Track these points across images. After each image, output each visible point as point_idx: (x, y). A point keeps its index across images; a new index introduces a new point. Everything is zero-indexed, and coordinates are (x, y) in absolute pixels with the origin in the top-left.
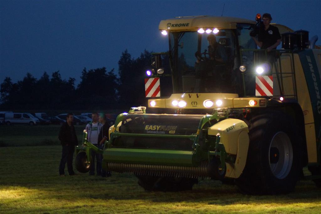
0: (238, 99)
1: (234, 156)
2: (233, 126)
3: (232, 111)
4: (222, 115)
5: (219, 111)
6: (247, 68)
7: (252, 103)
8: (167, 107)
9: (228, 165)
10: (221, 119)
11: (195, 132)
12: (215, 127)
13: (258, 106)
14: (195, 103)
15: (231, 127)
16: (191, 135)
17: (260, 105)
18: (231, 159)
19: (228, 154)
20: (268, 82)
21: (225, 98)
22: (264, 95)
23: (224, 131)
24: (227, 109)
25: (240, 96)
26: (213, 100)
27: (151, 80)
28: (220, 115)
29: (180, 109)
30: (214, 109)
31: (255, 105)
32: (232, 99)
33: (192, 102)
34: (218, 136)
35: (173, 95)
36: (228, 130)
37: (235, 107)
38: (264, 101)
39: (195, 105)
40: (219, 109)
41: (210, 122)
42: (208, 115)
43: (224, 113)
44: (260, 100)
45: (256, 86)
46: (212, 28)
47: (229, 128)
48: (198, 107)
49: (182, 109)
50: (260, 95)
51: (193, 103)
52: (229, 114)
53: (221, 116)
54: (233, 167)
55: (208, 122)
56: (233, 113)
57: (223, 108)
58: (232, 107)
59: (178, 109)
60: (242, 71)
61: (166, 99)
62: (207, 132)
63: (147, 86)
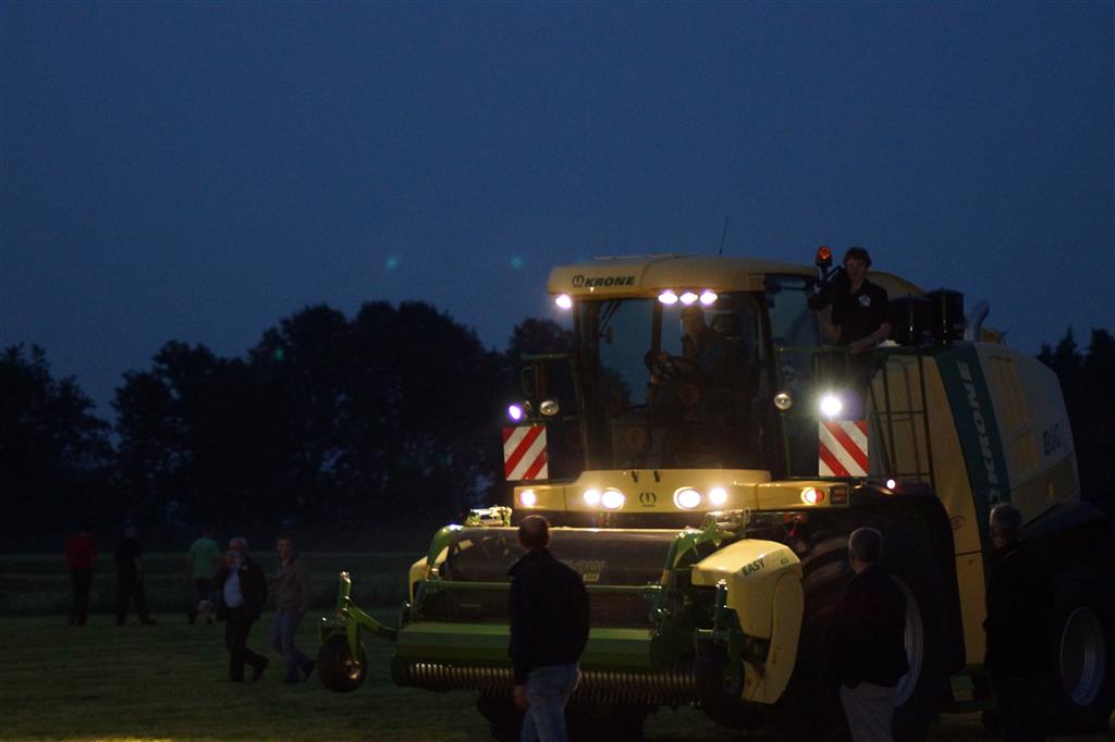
0: (768, 485)
1: (765, 643)
2: (761, 561)
3: (753, 519)
4: (729, 530)
5: (722, 520)
6: (795, 397)
7: (809, 496)
8: (569, 509)
9: (748, 667)
10: (726, 542)
11: (656, 578)
12: (709, 564)
13: (826, 503)
14: (651, 498)
15: (754, 563)
16: (646, 584)
17: (832, 503)
18: (756, 651)
19: (747, 637)
20: (854, 438)
21: (735, 483)
22: (841, 476)
23: (735, 575)
24: (742, 514)
25: (775, 478)
26: (700, 490)
27: (520, 433)
28: (721, 529)
29: (605, 514)
30: (706, 512)
31: (817, 501)
32: (753, 485)
33: (642, 495)
34: (722, 586)
35: (587, 475)
36: (748, 571)
37: (762, 507)
38: (843, 492)
39: (650, 503)
40: (718, 514)
41: (695, 549)
42: (690, 531)
43: (733, 524)
44: (832, 489)
45: (821, 449)
46: (698, 291)
47: (750, 565)
48: (659, 508)
49: (612, 514)
50: (831, 474)
51: (644, 498)
52: (747, 526)
53: (725, 532)
54: (761, 672)
55: (691, 549)
56: (758, 525)
57: (731, 511)
58: (755, 508)
59: (599, 513)
60: (781, 406)
61: (567, 486)
62: (689, 577)
63: (510, 448)
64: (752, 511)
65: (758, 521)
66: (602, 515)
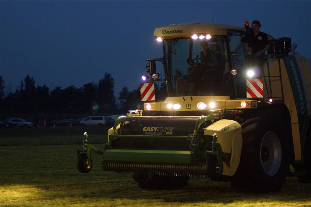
0: (229, 101)
1: (229, 155)
2: (228, 127)
4: (216, 116)
5: (214, 113)
6: (238, 71)
7: (244, 104)
8: (162, 110)
9: (224, 163)
10: (216, 120)
11: (191, 133)
12: (211, 128)
13: (249, 107)
15: (226, 127)
16: (188, 135)
17: (251, 107)
18: (227, 158)
19: (224, 153)
20: (258, 85)
21: (218, 100)
22: (255, 98)
23: (219, 132)
24: (221, 111)
25: (232, 98)
26: (206, 103)
27: (146, 85)
28: (214, 116)
29: (174, 111)
30: (208, 110)
31: (246, 106)
32: (224, 101)
33: (186, 105)
34: (215, 136)
35: (168, 99)
36: (223, 130)
37: (227, 109)
38: (255, 103)
39: (189, 107)
40: (212, 111)
42: (203, 117)
43: (218, 114)
44: (251, 102)
45: (247, 89)
46: (205, 34)
47: (224, 128)
48: (192, 109)
49: (176, 111)
50: (250, 97)
51: (187, 106)
52: (223, 115)
54: (229, 165)
55: (204, 123)
56: (226, 115)
57: (217, 110)
59: (172, 111)
60: (233, 74)
61: (161, 103)
62: (203, 133)
63: (142, 90)
64: (224, 110)
65: (226, 113)
66: (173, 112)
